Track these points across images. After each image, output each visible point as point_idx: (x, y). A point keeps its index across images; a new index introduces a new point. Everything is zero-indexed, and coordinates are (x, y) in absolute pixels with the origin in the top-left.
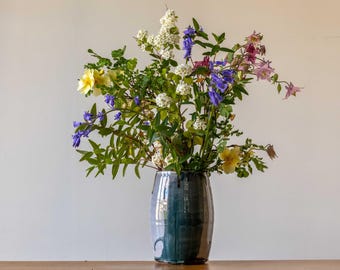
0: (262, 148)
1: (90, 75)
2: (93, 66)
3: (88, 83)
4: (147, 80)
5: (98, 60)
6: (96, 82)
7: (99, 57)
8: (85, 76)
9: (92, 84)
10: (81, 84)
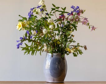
0: (82, 46)
1: (20, 23)
2: (21, 21)
3: (20, 26)
4: (40, 24)
5: (22, 18)
6: (22, 26)
7: (23, 17)
8: (19, 24)
9: (21, 26)
10: (18, 27)
